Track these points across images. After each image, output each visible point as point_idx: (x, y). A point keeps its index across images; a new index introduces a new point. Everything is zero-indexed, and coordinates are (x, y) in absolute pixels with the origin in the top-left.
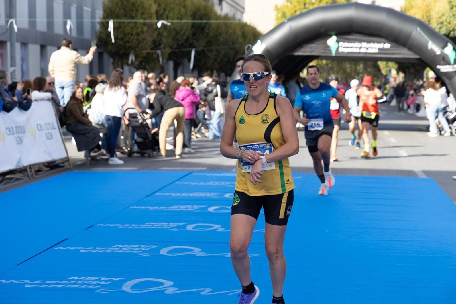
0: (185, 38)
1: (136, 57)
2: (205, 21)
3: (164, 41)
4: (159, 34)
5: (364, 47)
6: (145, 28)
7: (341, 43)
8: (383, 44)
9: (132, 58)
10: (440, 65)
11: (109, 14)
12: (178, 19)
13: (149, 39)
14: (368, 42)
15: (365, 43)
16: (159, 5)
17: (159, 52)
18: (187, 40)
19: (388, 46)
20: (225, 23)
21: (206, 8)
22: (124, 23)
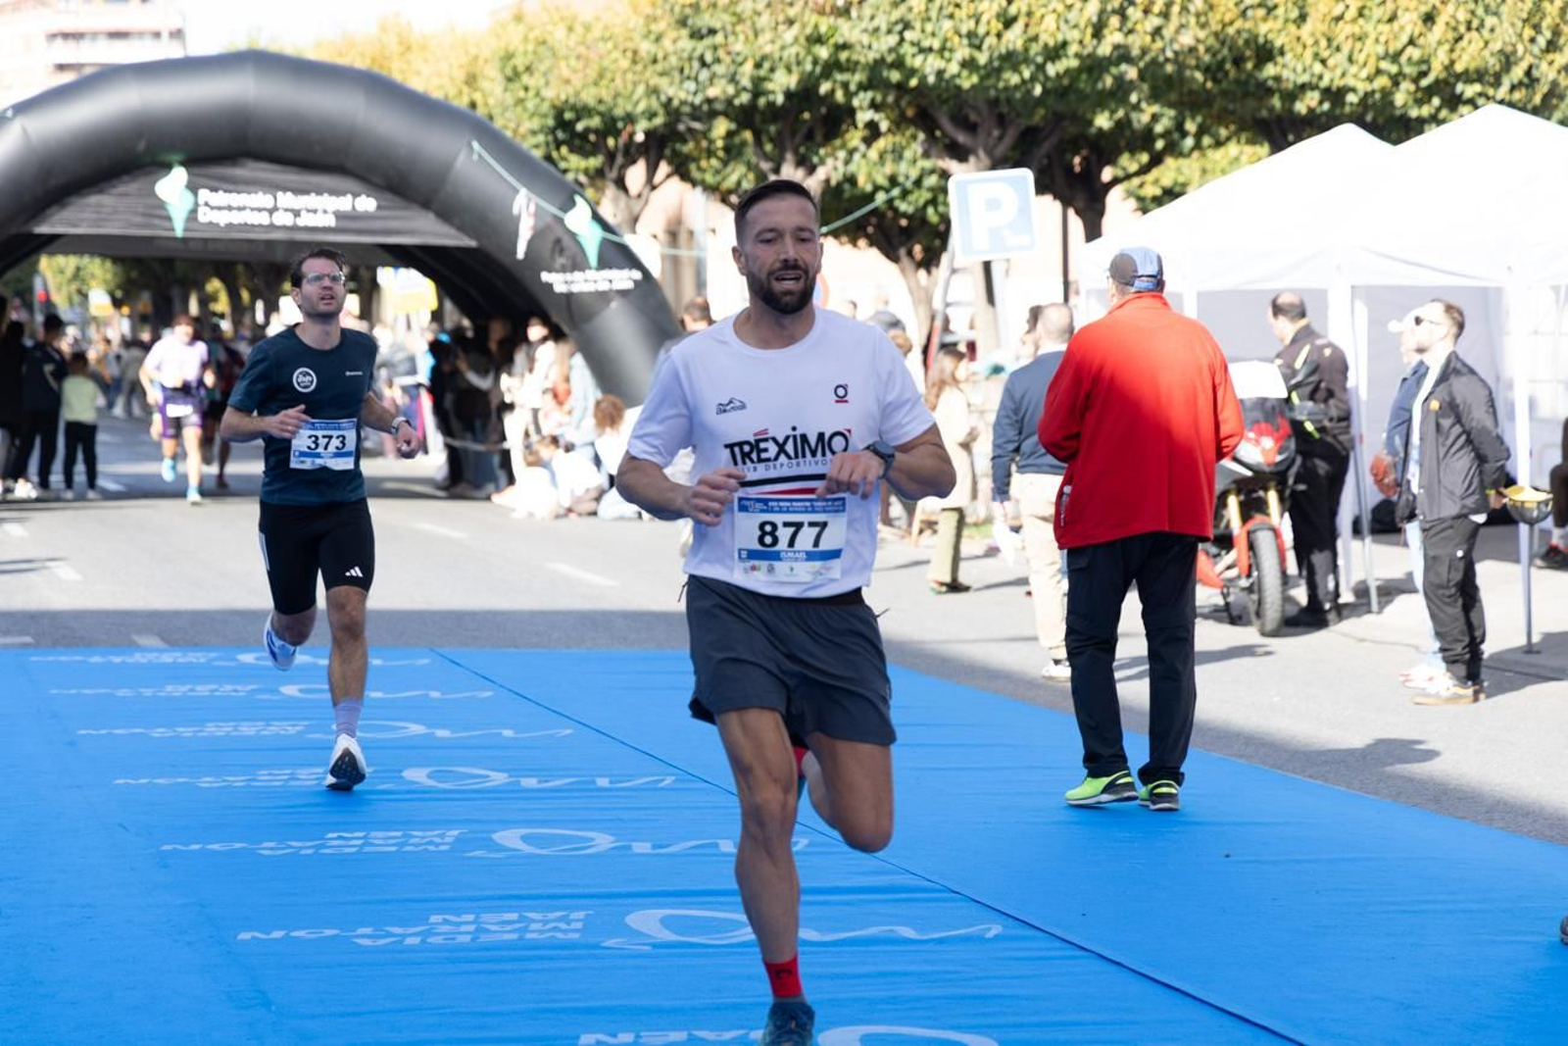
5: (285, 207)
7: (204, 194)
8: (349, 197)
10: (550, 271)
14: (299, 191)
15: (289, 194)
19: (367, 204)
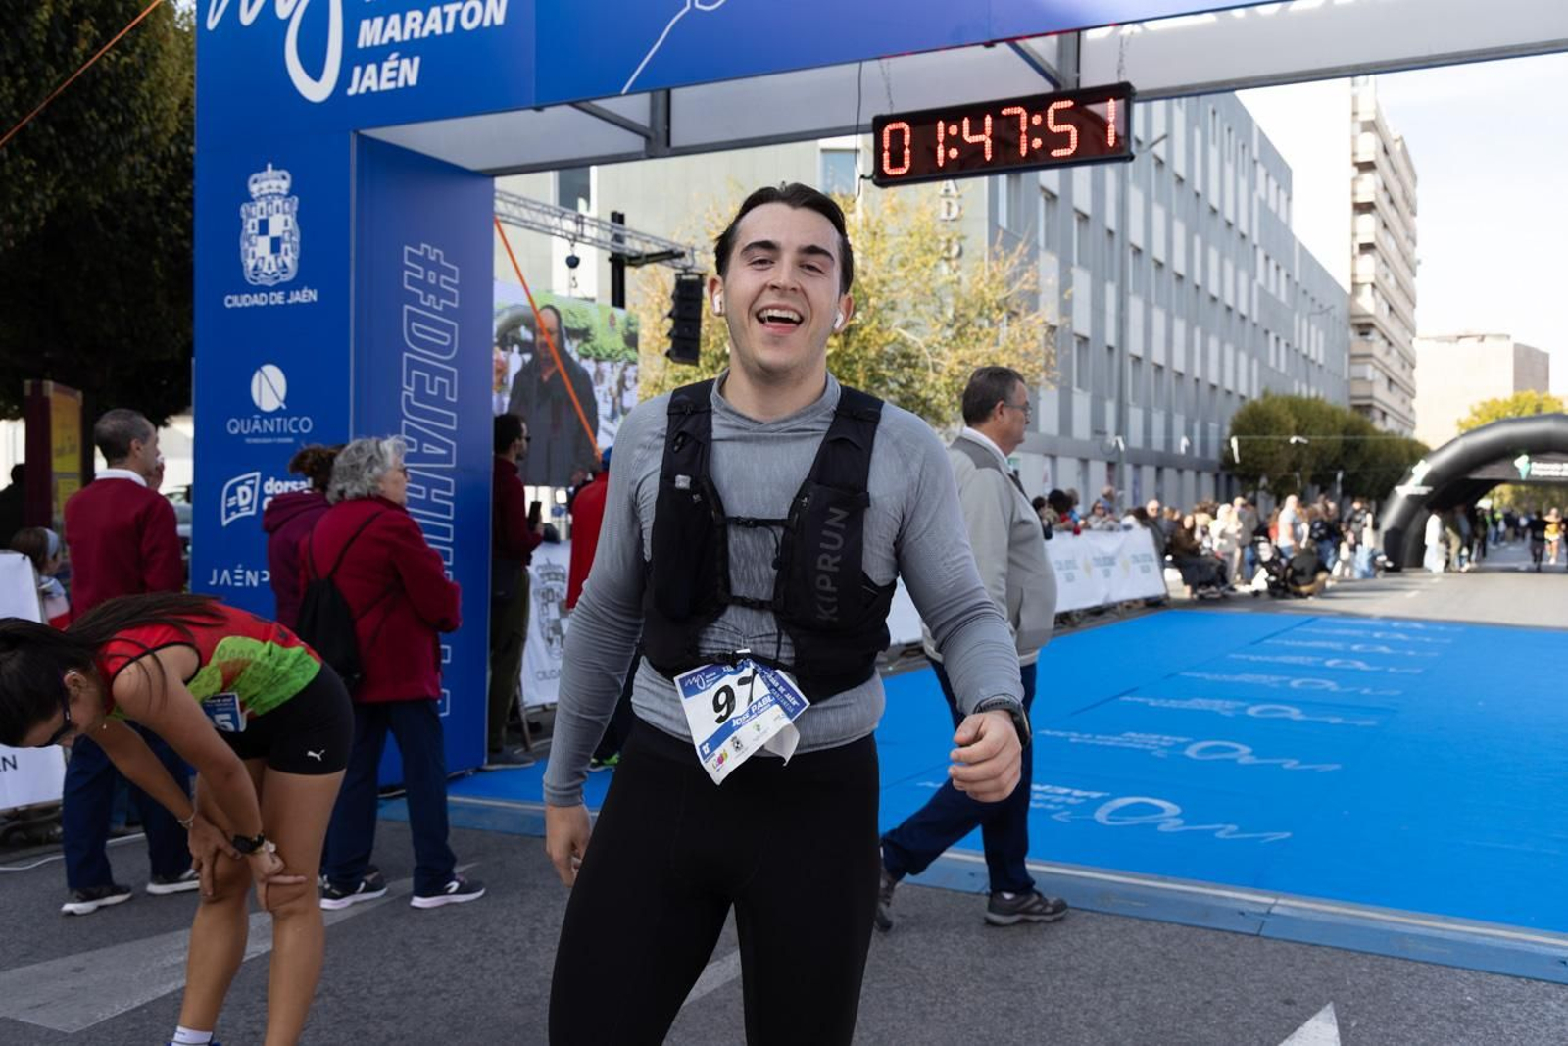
0: (1332, 458)
1: (1270, 480)
2: (1359, 437)
3: (1306, 461)
4: (1300, 454)
6: (1281, 447)
9: (1263, 481)
11: (1237, 430)
12: (1324, 435)
13: (1285, 460)
16: (1300, 420)
17: (1297, 475)
18: (1336, 460)
20: (1386, 441)
21: (1361, 422)
22: (1253, 441)
